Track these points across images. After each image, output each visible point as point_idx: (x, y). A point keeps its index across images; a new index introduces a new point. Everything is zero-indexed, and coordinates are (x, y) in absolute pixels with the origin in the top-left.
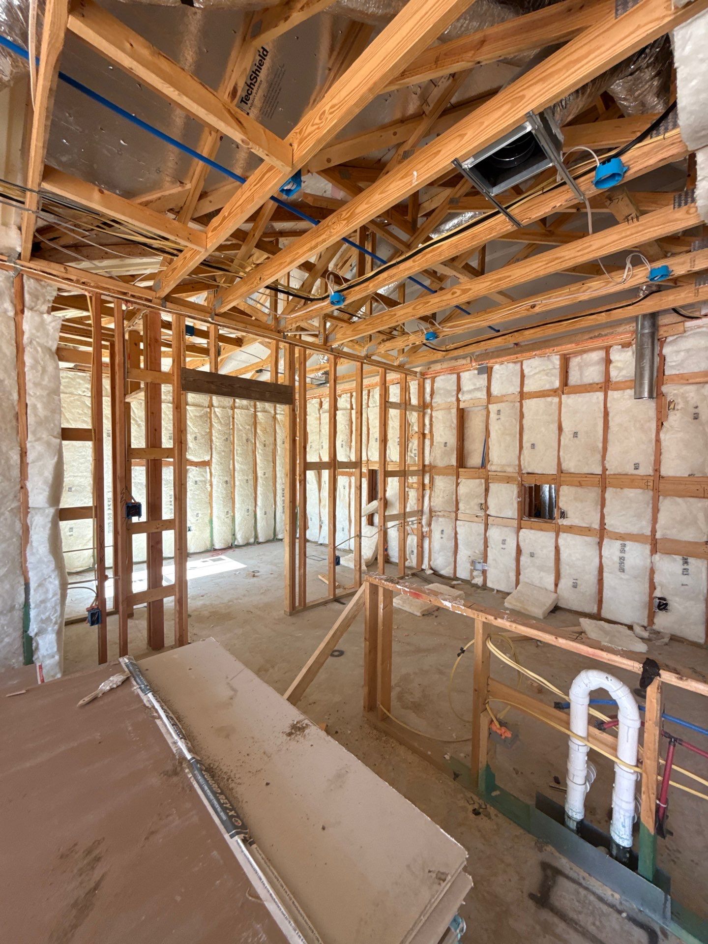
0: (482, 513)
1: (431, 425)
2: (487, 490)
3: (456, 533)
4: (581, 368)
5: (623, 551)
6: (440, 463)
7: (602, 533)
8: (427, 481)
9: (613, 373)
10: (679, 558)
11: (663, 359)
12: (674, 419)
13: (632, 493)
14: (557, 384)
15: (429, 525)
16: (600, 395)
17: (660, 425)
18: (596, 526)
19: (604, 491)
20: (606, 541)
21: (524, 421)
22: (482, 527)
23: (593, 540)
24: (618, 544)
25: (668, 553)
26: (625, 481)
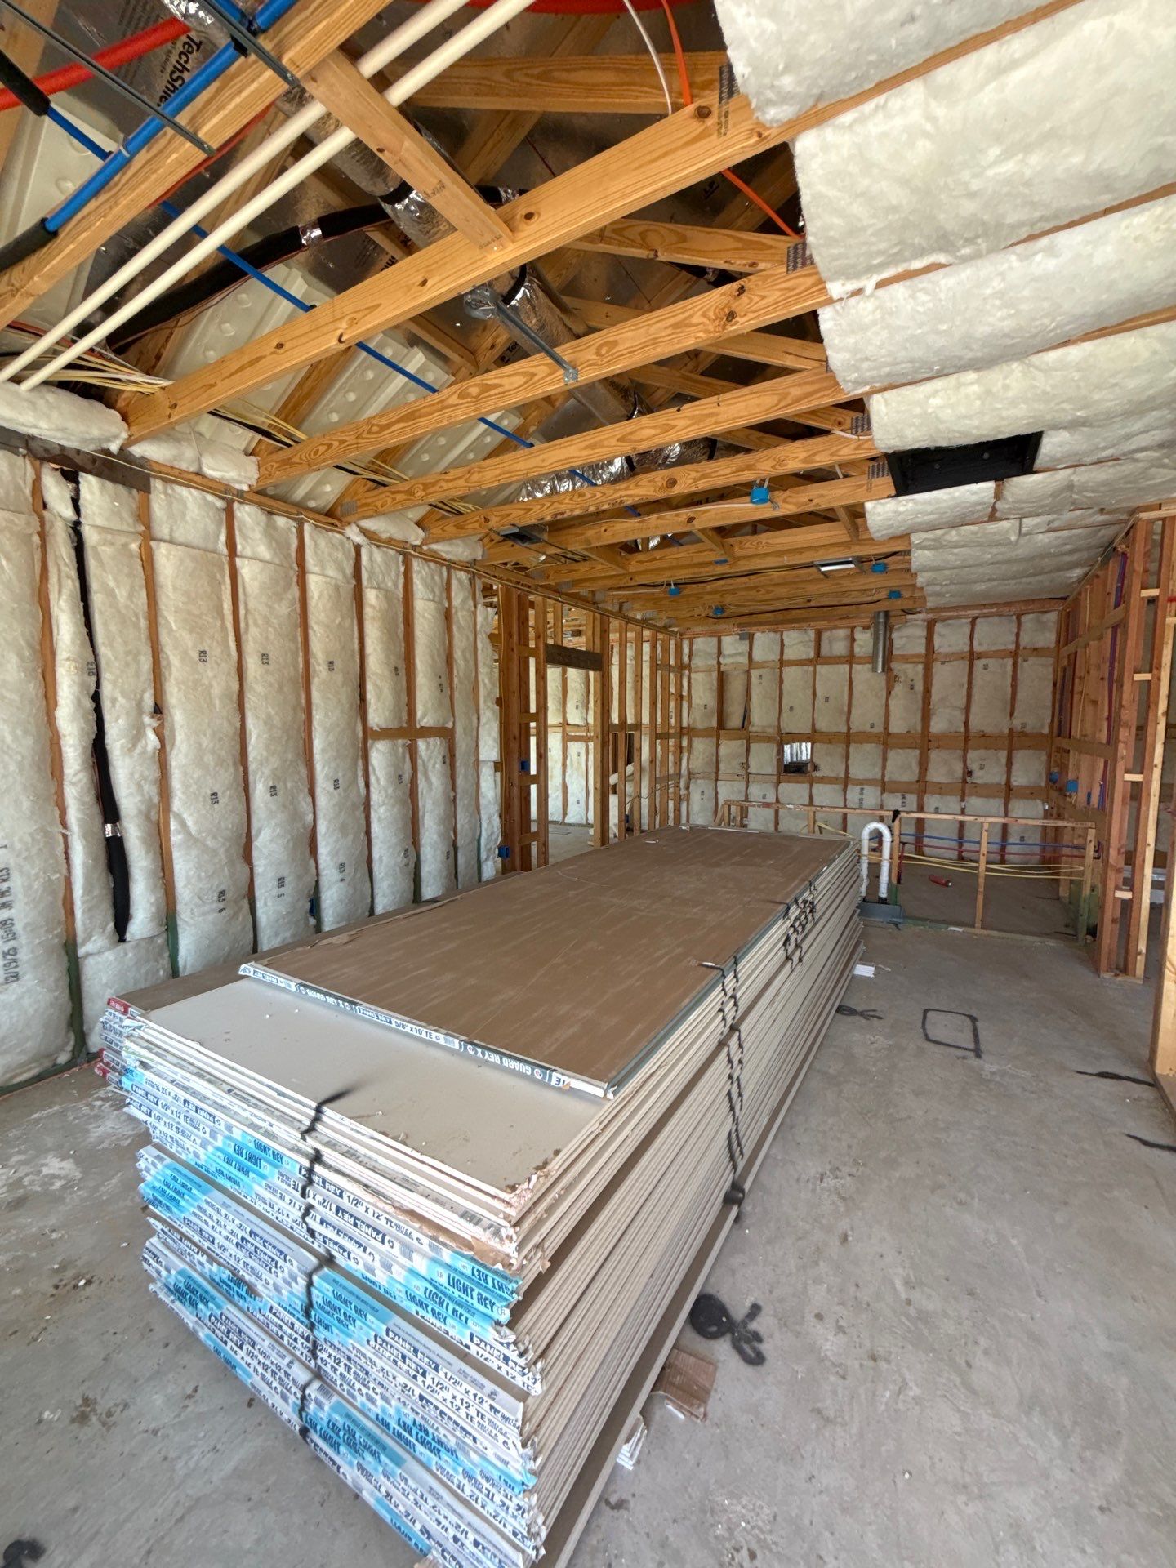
0: (743, 772)
1: (689, 687)
2: (748, 750)
3: (717, 793)
4: (830, 642)
5: (862, 793)
6: (700, 725)
7: (846, 781)
8: (685, 743)
9: (857, 650)
10: (899, 795)
11: (892, 641)
12: (899, 689)
13: (868, 747)
14: (812, 655)
15: (687, 788)
16: (847, 667)
17: (889, 693)
18: (842, 775)
19: (848, 746)
20: (850, 787)
21: (784, 687)
22: (743, 784)
23: (839, 787)
24: (858, 788)
25: (892, 792)
26: (865, 737)
